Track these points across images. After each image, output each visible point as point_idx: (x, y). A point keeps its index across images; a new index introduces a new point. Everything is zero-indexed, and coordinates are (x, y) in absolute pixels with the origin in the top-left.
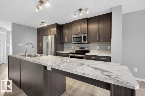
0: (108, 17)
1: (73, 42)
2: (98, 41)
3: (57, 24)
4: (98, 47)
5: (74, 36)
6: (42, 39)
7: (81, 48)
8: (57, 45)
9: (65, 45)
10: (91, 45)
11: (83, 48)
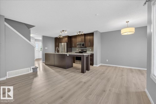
0: (92, 34)
1: (77, 47)
2: (90, 46)
3: (68, 36)
4: (90, 50)
5: (77, 43)
6: (59, 45)
7: (82, 50)
8: (68, 48)
9: (72, 48)
10: (87, 48)
11: (83, 50)
